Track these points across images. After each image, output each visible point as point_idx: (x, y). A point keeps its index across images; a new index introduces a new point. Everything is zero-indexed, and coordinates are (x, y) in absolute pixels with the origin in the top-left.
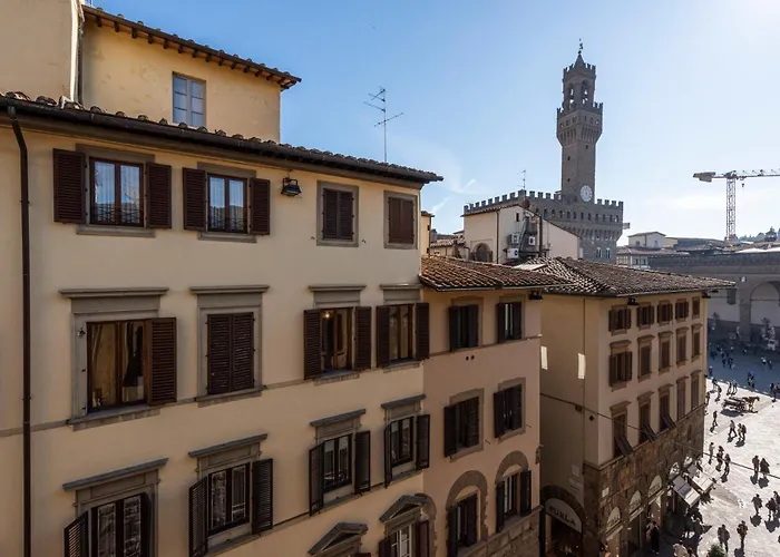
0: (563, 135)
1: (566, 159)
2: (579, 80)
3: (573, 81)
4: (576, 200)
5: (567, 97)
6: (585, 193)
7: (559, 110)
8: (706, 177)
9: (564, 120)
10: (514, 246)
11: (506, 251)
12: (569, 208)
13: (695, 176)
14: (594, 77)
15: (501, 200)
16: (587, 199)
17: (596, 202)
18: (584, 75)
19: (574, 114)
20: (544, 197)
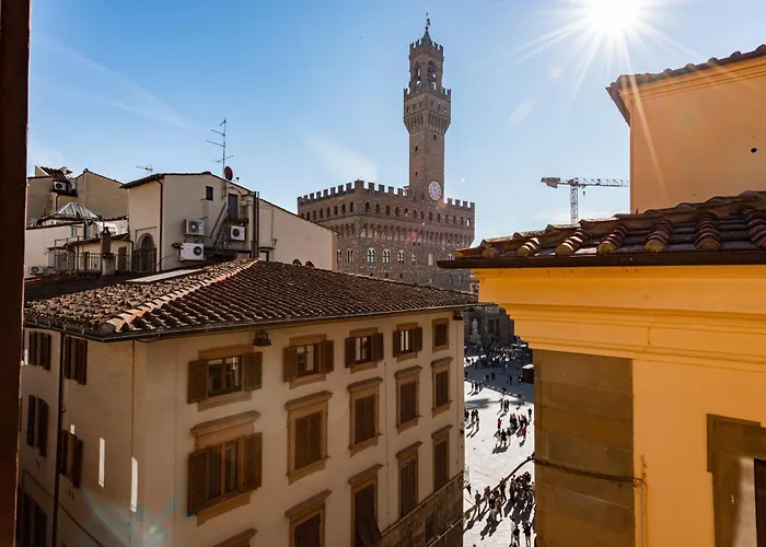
0: (411, 121)
1: (414, 150)
2: (426, 60)
3: (419, 59)
4: (423, 197)
5: (415, 78)
6: (433, 188)
7: (405, 91)
8: (553, 182)
9: (410, 102)
10: (197, 238)
11: (177, 247)
12: (416, 207)
13: (543, 180)
14: (442, 60)
15: (337, 191)
16: (435, 197)
17: (446, 202)
18: (430, 55)
19: (421, 97)
20: (386, 191)
